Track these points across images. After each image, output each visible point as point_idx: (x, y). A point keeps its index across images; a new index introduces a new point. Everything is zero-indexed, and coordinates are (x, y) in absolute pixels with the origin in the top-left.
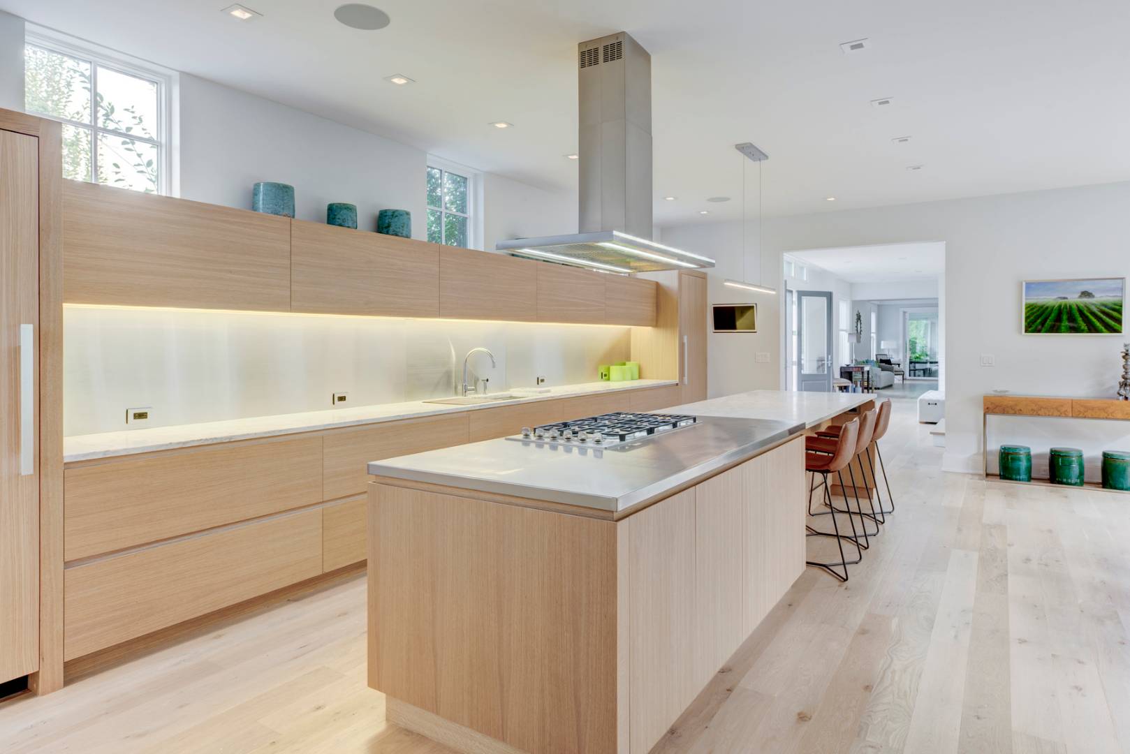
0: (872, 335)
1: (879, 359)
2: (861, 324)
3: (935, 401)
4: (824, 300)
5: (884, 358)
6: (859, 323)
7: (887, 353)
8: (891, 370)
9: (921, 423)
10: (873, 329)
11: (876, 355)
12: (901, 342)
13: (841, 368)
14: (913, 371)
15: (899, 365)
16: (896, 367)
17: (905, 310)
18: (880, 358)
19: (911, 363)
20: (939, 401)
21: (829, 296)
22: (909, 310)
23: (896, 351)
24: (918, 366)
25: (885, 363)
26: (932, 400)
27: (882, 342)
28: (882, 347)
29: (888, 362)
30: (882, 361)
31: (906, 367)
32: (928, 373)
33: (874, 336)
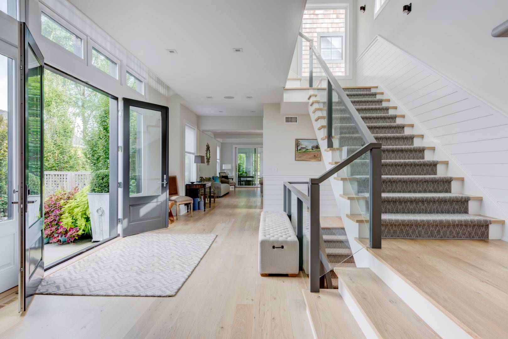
0: (217, 160)
1: (221, 176)
2: (210, 152)
3: (282, 242)
4: (158, 115)
5: (224, 175)
6: (208, 152)
7: (226, 172)
8: (228, 183)
9: (263, 275)
10: (218, 157)
11: (219, 173)
12: (234, 165)
13: (187, 185)
14: (240, 183)
15: (233, 179)
16: (231, 181)
17: (236, 146)
18: (222, 174)
19: (239, 177)
20: (286, 242)
21: (164, 111)
22: (238, 146)
23: (231, 170)
24: (242, 179)
25: (225, 179)
26: (277, 242)
27: (223, 165)
28: (223, 168)
29: (226, 177)
30: (223, 177)
31: (236, 180)
32: (249, 183)
33: (218, 161)
